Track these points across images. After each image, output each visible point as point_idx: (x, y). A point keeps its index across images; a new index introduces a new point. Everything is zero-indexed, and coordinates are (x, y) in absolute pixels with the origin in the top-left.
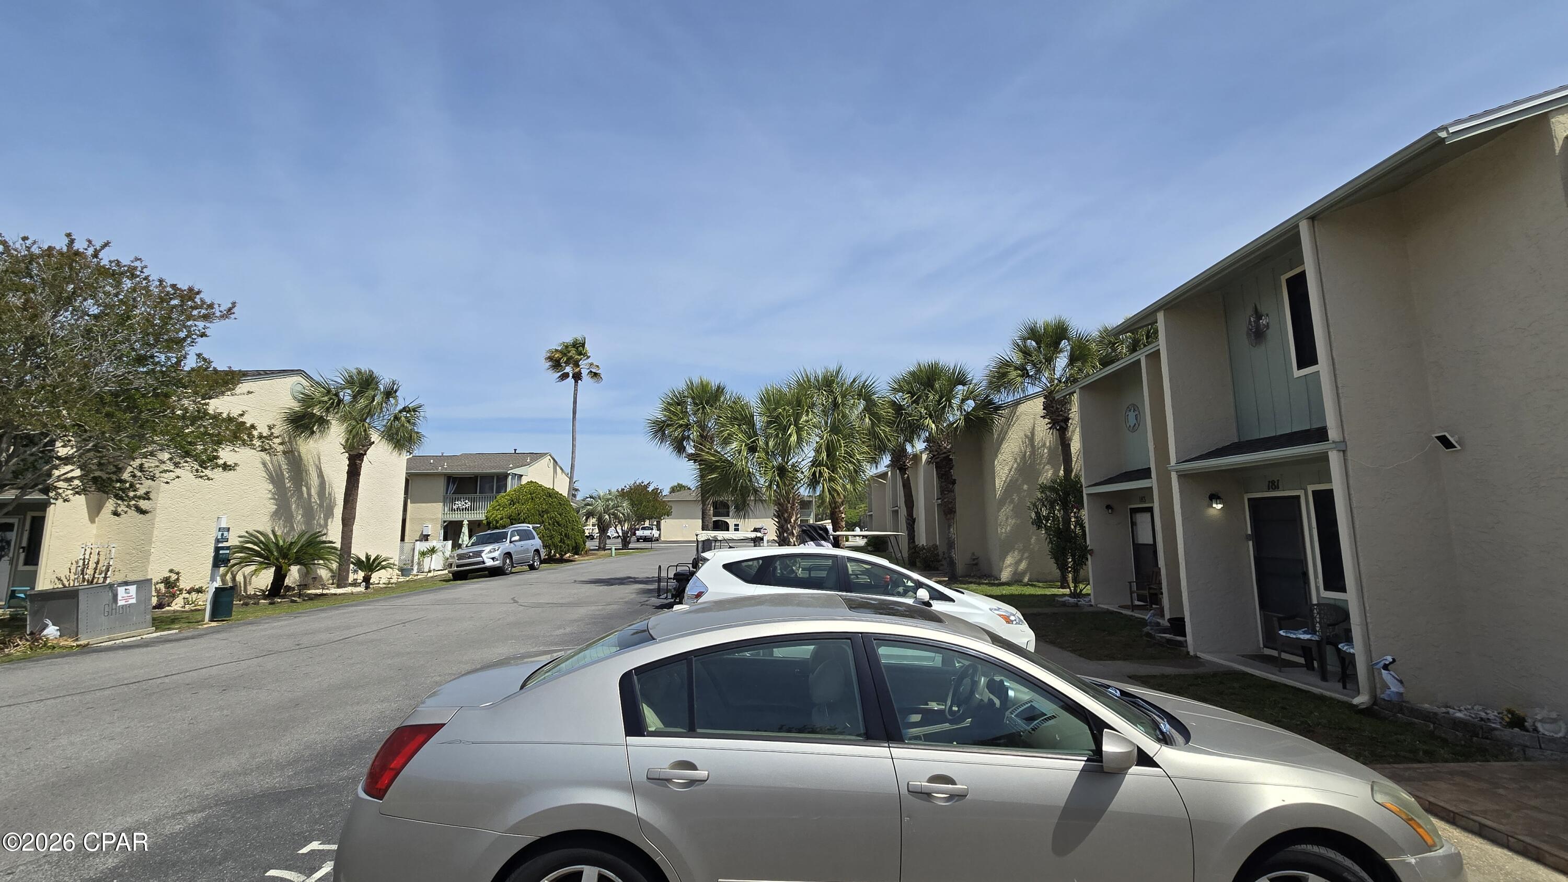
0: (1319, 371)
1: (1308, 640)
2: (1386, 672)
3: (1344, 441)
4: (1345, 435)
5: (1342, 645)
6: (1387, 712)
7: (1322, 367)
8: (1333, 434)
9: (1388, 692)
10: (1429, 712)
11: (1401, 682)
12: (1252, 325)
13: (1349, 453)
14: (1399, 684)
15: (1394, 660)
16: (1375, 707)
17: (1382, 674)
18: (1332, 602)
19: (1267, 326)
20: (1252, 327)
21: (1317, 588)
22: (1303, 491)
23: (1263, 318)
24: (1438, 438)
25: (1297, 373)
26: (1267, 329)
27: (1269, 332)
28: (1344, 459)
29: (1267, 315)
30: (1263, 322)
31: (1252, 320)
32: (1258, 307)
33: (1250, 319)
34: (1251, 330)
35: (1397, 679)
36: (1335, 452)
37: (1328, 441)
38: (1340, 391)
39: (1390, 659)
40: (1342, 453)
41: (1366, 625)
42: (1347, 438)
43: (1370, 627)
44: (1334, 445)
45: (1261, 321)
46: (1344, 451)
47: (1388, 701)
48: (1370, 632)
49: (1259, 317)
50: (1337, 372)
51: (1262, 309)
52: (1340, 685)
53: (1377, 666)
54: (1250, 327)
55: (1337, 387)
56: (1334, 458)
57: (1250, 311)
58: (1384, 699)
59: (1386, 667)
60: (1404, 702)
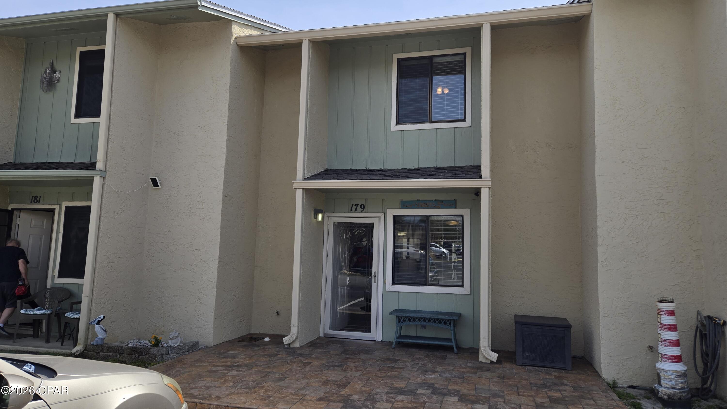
0: (99, 122)
1: (42, 314)
2: (98, 326)
3: (105, 171)
4: (107, 167)
5: (68, 314)
6: (93, 353)
7: (102, 120)
8: (100, 165)
9: (96, 339)
10: (119, 347)
11: (105, 331)
12: (46, 75)
13: (106, 180)
14: (105, 332)
15: (104, 317)
16: (85, 352)
17: (95, 328)
18: (62, 286)
19: (58, 80)
20: (46, 76)
21: (53, 276)
22: (59, 205)
23: (57, 73)
24: (152, 179)
25: (73, 120)
26: (58, 82)
27: (59, 85)
28: (103, 183)
29: (60, 72)
30: (56, 75)
31: (48, 71)
32: (55, 63)
33: (46, 70)
34: (45, 78)
35: (104, 330)
36: (98, 177)
37: (96, 169)
38: (110, 137)
39: (102, 317)
40: (102, 178)
41: (92, 296)
42: (107, 170)
43: (94, 297)
44: (99, 173)
45: (54, 75)
46: (104, 178)
47: (95, 345)
48: (93, 300)
49: (54, 71)
50: (111, 124)
51: (58, 67)
52: (59, 344)
53: (93, 324)
54: (45, 76)
55: (109, 134)
56: (97, 181)
57: (48, 65)
58: (93, 345)
59: (98, 323)
60: (104, 344)
